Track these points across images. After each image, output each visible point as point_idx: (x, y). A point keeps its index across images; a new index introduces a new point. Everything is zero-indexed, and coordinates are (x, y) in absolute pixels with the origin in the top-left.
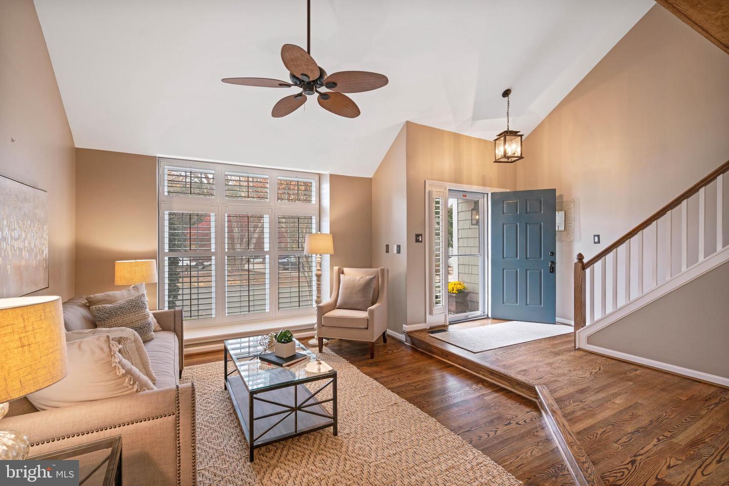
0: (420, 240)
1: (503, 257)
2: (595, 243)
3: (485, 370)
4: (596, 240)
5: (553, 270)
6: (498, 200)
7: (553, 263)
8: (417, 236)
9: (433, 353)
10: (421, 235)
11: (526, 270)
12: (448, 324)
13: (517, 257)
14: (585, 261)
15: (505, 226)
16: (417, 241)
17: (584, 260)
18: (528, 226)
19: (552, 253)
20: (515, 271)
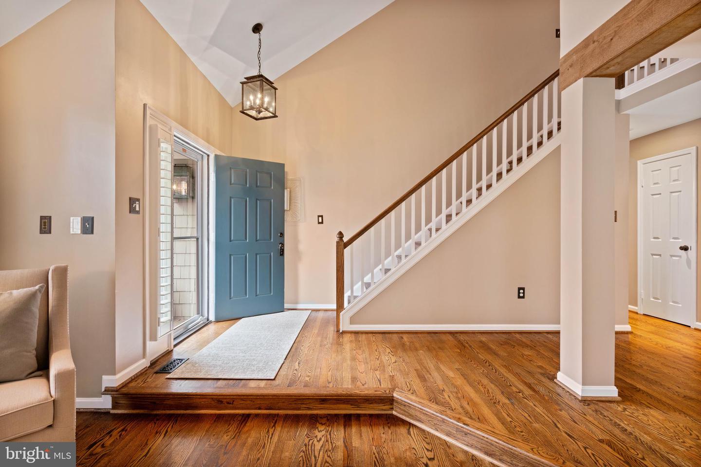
0: (137, 209)
1: (230, 238)
2: (319, 223)
3: (310, 401)
4: (320, 221)
5: (282, 252)
6: (223, 166)
7: (283, 245)
8: (132, 201)
9: (196, 407)
10: (138, 200)
11: (256, 254)
12: (172, 347)
13: (246, 239)
14: (345, 239)
15: (233, 200)
16: (132, 210)
17: (343, 239)
18: (258, 202)
19: (281, 234)
20: (244, 256)
